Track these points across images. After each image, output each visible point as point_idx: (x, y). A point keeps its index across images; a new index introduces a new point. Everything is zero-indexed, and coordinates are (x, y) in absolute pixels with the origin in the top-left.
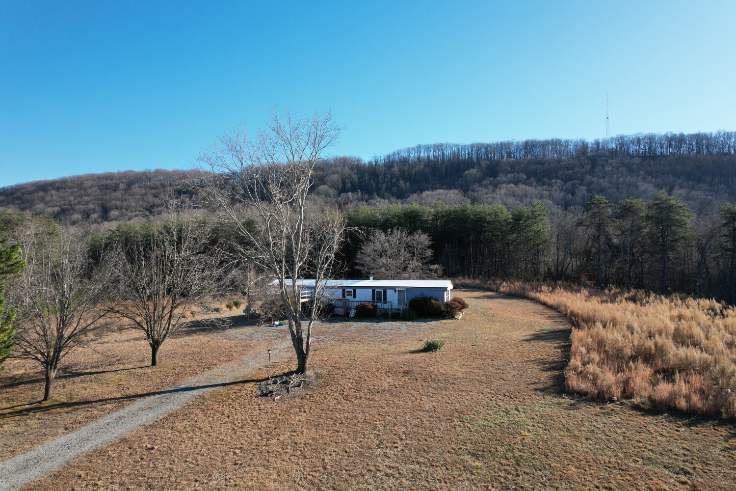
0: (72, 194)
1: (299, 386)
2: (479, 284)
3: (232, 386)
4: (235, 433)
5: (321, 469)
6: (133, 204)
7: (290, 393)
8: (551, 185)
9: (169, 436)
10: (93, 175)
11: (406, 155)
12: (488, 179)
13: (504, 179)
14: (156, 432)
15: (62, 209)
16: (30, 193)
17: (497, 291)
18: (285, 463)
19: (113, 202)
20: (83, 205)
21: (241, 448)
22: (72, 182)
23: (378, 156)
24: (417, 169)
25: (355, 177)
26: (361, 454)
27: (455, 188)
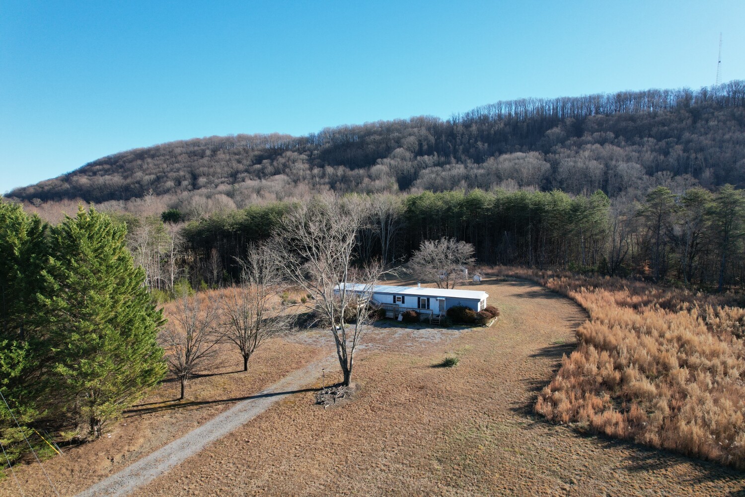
0: (165, 161)
1: (342, 397)
2: (530, 276)
3: (298, 394)
4: (297, 434)
5: (344, 463)
6: (219, 170)
7: (336, 402)
8: (641, 144)
9: (258, 433)
10: (181, 142)
11: (486, 112)
12: (571, 138)
13: (590, 138)
14: (250, 429)
15: (157, 177)
16: (131, 161)
17: (544, 285)
18: (324, 457)
19: (201, 169)
20: (175, 172)
21: (300, 445)
22: (164, 150)
23: (457, 114)
24: (497, 128)
25: (432, 139)
26: (370, 455)
27: (536, 150)
